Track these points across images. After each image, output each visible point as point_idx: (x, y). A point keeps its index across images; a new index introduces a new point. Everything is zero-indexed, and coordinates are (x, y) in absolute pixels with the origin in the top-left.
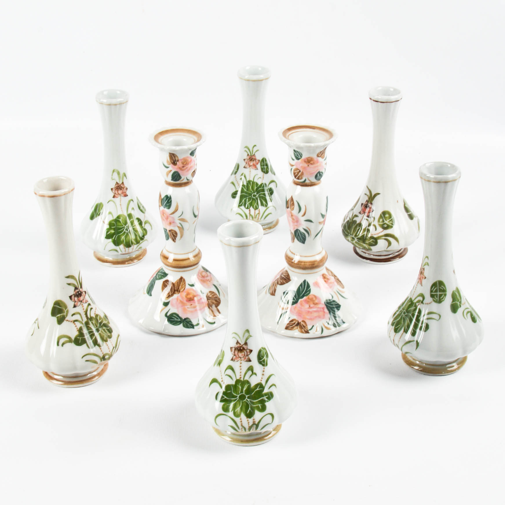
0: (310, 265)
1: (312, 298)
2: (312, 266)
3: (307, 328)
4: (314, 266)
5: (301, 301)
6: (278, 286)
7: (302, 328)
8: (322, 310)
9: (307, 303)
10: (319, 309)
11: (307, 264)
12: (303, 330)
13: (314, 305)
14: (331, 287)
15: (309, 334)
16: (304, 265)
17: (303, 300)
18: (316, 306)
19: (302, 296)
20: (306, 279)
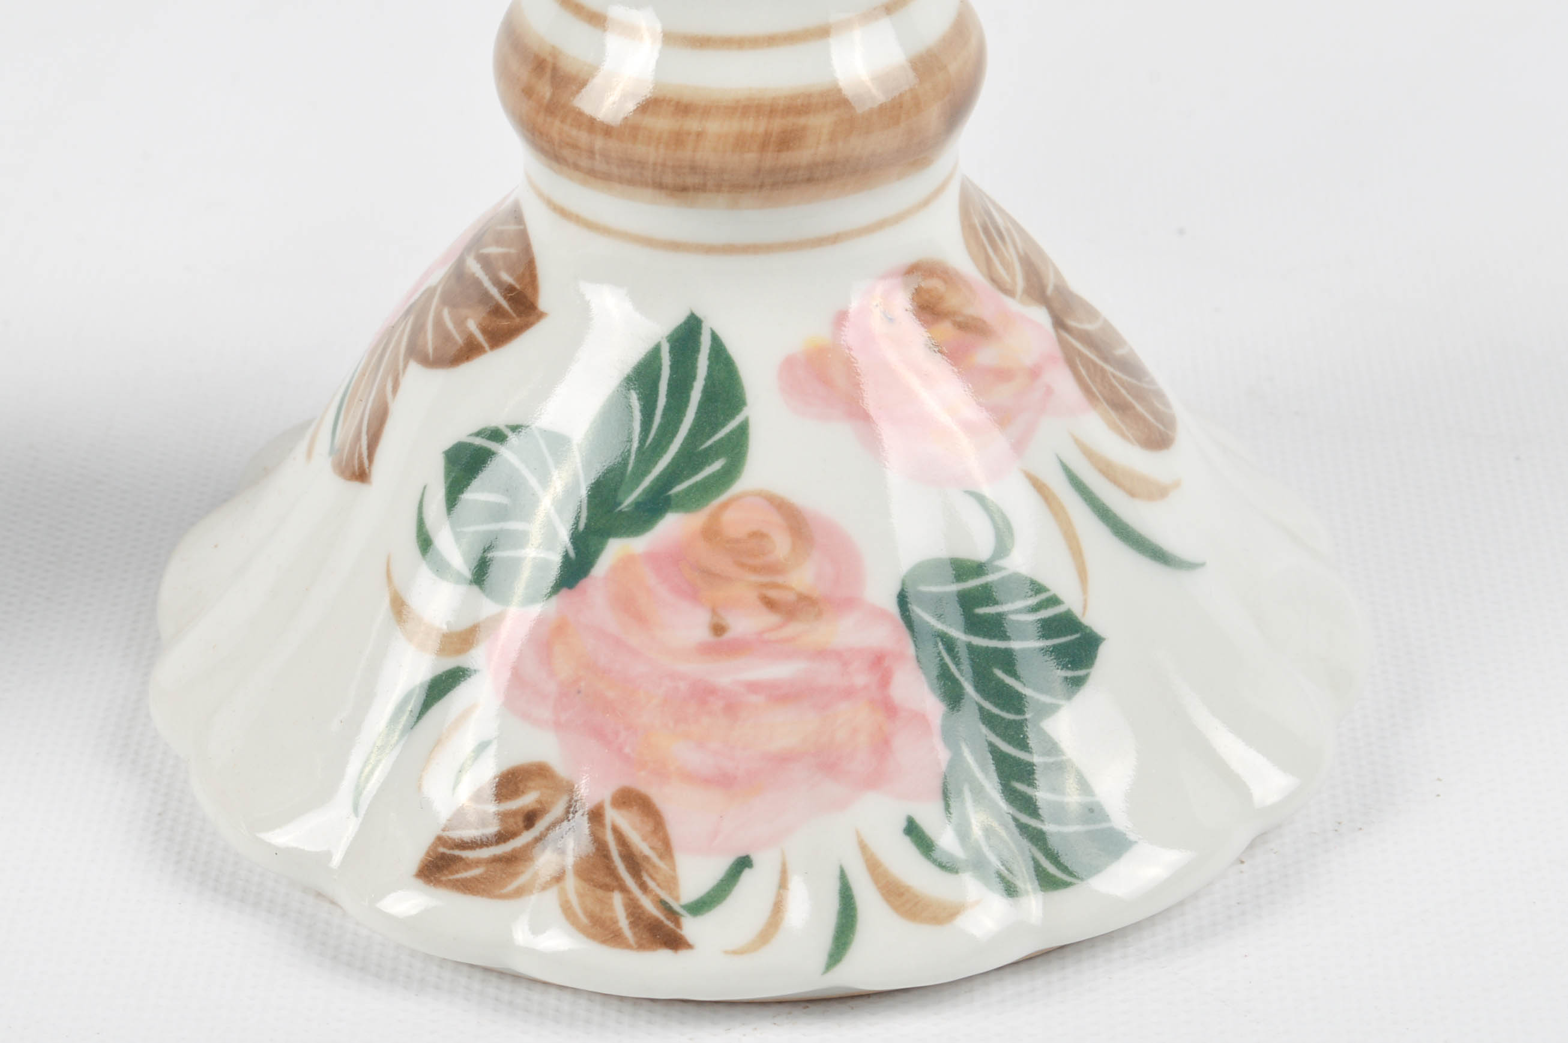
0: (740, 142)
1: (758, 535)
2: (770, 160)
3: (671, 884)
4: (803, 156)
5: (627, 563)
6: (416, 376)
7: (612, 871)
8: (861, 679)
9: (693, 595)
10: (828, 673)
11: (714, 126)
12: (617, 900)
13: (769, 619)
14: (1002, 417)
15: (683, 955)
16: (678, 139)
17: (653, 558)
18: (792, 629)
19: (638, 505)
20: (699, 314)
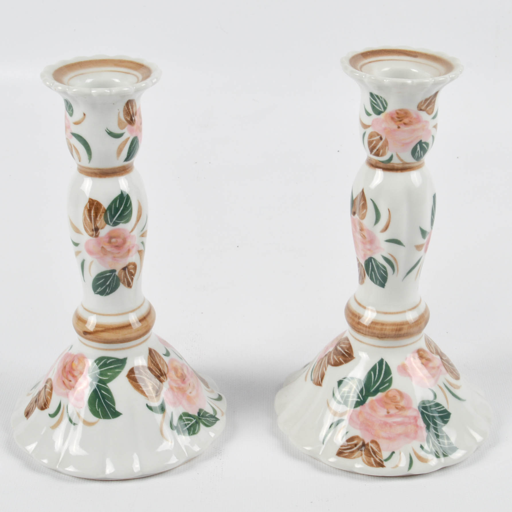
0: (392, 330)
1: (395, 396)
2: (397, 333)
3: (381, 456)
4: (402, 332)
5: (372, 401)
6: (330, 368)
7: (371, 455)
8: (412, 421)
9: (384, 407)
10: (407, 420)
11: (388, 327)
12: (372, 459)
13: (397, 411)
14: (433, 376)
15: (384, 468)
16: (382, 329)
17: (377, 400)
18: (400, 413)
19: (373, 391)
20: (383, 358)
